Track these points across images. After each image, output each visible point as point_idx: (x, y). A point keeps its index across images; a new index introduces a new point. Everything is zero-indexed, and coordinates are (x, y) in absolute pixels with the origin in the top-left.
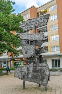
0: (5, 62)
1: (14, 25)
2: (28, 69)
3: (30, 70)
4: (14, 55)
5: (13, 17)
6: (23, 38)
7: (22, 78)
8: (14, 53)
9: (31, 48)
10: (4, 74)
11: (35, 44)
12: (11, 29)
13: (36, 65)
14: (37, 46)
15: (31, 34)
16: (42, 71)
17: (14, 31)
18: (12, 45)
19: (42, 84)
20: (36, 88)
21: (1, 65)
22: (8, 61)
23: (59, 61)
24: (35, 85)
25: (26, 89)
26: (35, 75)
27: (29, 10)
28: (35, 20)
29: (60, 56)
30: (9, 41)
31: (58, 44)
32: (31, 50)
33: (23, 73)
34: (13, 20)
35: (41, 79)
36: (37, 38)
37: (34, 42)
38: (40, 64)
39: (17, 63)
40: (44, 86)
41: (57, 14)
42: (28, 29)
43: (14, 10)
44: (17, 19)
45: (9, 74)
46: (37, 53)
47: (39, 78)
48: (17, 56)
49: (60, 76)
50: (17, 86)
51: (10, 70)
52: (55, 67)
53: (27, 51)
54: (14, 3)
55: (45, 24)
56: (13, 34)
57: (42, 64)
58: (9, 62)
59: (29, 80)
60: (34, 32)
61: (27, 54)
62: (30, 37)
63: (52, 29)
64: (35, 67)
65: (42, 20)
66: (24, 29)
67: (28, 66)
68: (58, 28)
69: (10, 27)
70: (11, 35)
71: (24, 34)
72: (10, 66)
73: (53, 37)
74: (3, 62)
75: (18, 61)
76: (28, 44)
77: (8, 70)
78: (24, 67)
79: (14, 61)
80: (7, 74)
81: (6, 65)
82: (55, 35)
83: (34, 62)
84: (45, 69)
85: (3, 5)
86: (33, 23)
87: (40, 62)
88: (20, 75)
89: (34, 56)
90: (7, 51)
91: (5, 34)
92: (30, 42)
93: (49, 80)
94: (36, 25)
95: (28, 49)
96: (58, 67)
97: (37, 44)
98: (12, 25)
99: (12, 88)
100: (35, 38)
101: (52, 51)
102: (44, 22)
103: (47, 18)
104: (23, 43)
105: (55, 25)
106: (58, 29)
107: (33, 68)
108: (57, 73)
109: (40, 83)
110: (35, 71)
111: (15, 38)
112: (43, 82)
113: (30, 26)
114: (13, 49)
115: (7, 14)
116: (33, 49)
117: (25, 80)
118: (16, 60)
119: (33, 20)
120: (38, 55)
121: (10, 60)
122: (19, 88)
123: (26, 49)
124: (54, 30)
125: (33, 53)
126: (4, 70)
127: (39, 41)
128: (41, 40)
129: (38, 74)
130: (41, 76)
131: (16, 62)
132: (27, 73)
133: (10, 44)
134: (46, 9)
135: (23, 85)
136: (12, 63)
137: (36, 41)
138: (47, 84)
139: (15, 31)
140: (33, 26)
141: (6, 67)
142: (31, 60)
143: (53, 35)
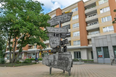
0: (34, 54)
1: (43, 22)
2: (54, 57)
3: (56, 58)
4: (42, 47)
5: (42, 16)
6: (50, 31)
7: (49, 65)
8: (42, 46)
9: (57, 39)
10: (33, 63)
11: (60, 36)
12: (40, 25)
13: (61, 54)
14: (62, 38)
15: (57, 28)
16: (66, 59)
17: (42, 27)
18: (41, 38)
19: (66, 70)
20: (60, 74)
21: (31, 56)
22: (36, 53)
23: (80, 53)
24: (60, 72)
25: (52, 75)
26: (60, 62)
27: (55, 11)
28: (60, 17)
29: (81, 49)
30: (38, 35)
31: (79, 39)
32: (57, 41)
33: (50, 61)
34: (42, 18)
35: (65, 65)
36: (62, 31)
37: (60, 34)
38: (65, 53)
39: (45, 55)
40: (67, 72)
41: (78, 15)
42: (55, 24)
43: (43, 10)
44: (46, 17)
45: (37, 64)
46: (62, 44)
47: (63, 65)
48: (44, 49)
49: (81, 65)
50: (44, 72)
51: (38, 61)
52: (77, 58)
53: (54, 42)
54: (43, 5)
55: (69, 20)
56: (41, 29)
57: (67, 53)
58: (38, 54)
59: (54, 67)
60: (60, 27)
61: (53, 45)
62: (56, 30)
63: (74, 27)
64: (60, 56)
65: (67, 16)
66: (51, 24)
67: (54, 54)
68: (79, 25)
69: (39, 23)
70: (40, 30)
71: (51, 28)
72: (38, 57)
73: (75, 33)
74: (32, 54)
75: (46, 53)
76: (55, 36)
77: (36, 60)
78: (51, 56)
79: (42, 52)
80: (36, 63)
81: (35, 56)
82: (77, 31)
83: (59, 51)
84: (69, 57)
85: (33, 6)
86: (59, 19)
87: (64, 52)
88: (47, 62)
89: (59, 46)
90: (36, 44)
91: (35, 29)
92: (56, 35)
93: (72, 66)
94: (61, 21)
95: (55, 40)
96: (79, 58)
97: (62, 36)
98: (41, 22)
99: (40, 74)
100: (61, 31)
101: (74, 45)
102: (68, 18)
103: (70, 15)
104: (50, 36)
105: (76, 23)
106: (79, 27)
107: (59, 57)
108: (78, 63)
109: (65, 69)
110: (60, 59)
111: (44, 32)
112: (67, 68)
113: (56, 22)
114: (41, 42)
115: (37, 13)
116: (59, 40)
117: (51, 67)
118: (43, 52)
119: (58, 17)
120: (63, 46)
121: (38, 52)
122: (46, 73)
123: (52, 41)
124: (76, 28)
125: (58, 43)
126: (33, 60)
127: (63, 34)
128: (66, 33)
129: (63, 62)
130: (66, 63)
131: (43, 54)
132: (53, 61)
133: (39, 38)
134: (69, 11)
135: (49, 72)
136: (40, 55)
137: (61, 34)
138: (70, 70)
139: (44, 27)
140: (59, 22)
141: (35, 58)
142: (57, 49)
143: (75, 32)
